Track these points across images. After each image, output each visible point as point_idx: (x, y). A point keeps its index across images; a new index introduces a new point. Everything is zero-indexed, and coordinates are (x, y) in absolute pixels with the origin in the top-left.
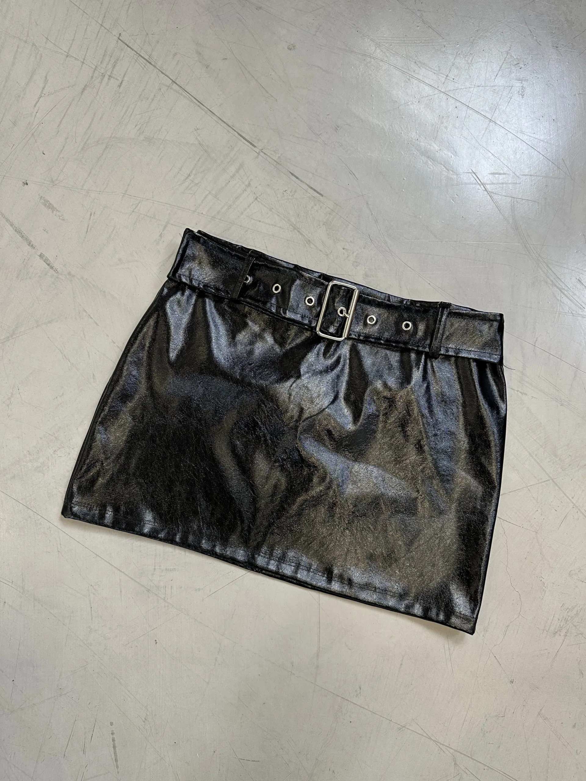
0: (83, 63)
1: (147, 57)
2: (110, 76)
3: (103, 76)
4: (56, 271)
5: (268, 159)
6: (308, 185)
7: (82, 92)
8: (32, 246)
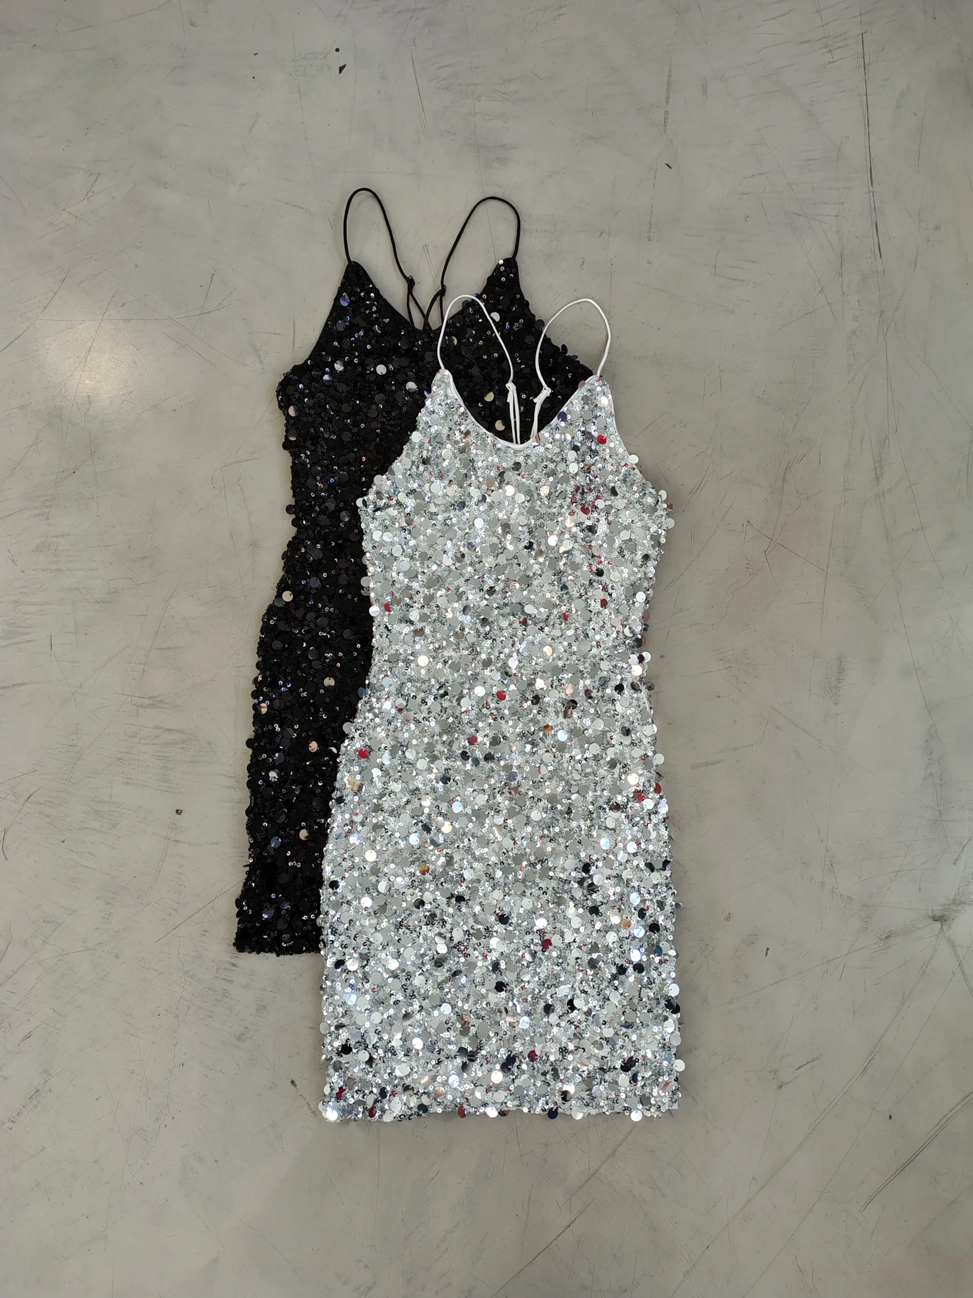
0: (823, 26)
1: (867, 63)
2: (830, 51)
3: (827, 46)
4: (665, 131)
5: (872, 201)
6: (879, 241)
7: (803, 43)
8: (668, 101)
